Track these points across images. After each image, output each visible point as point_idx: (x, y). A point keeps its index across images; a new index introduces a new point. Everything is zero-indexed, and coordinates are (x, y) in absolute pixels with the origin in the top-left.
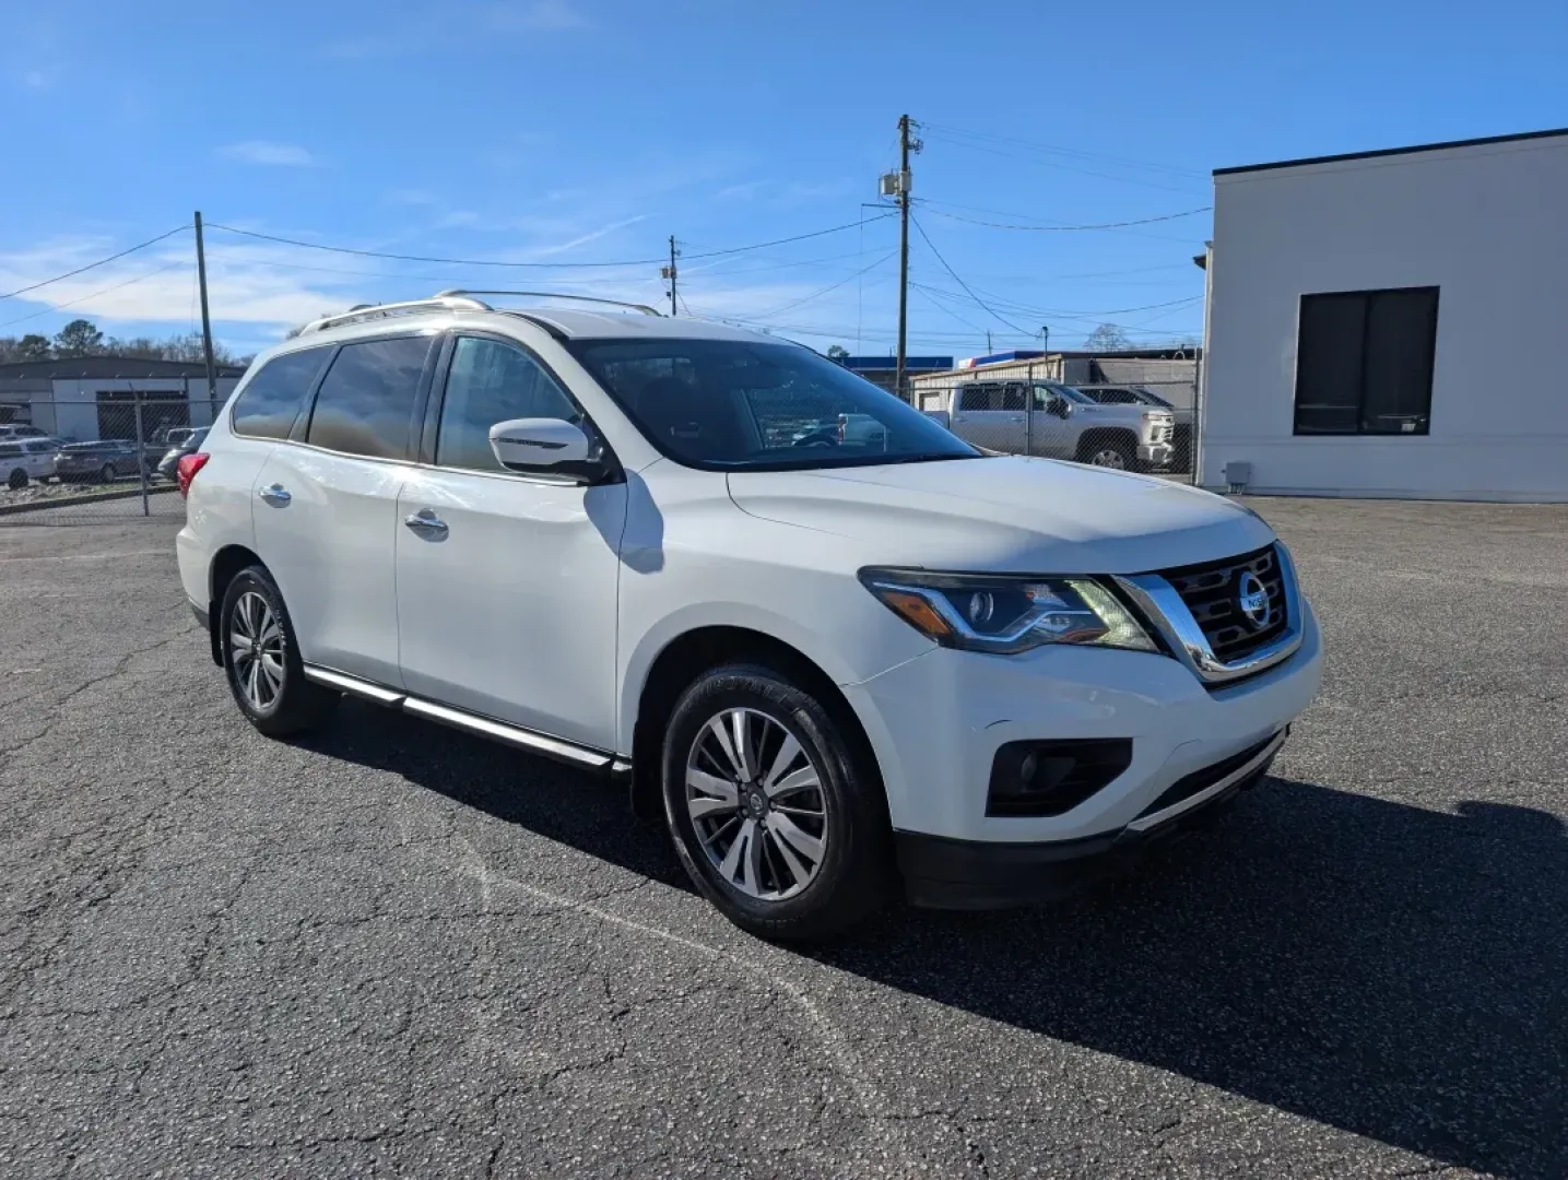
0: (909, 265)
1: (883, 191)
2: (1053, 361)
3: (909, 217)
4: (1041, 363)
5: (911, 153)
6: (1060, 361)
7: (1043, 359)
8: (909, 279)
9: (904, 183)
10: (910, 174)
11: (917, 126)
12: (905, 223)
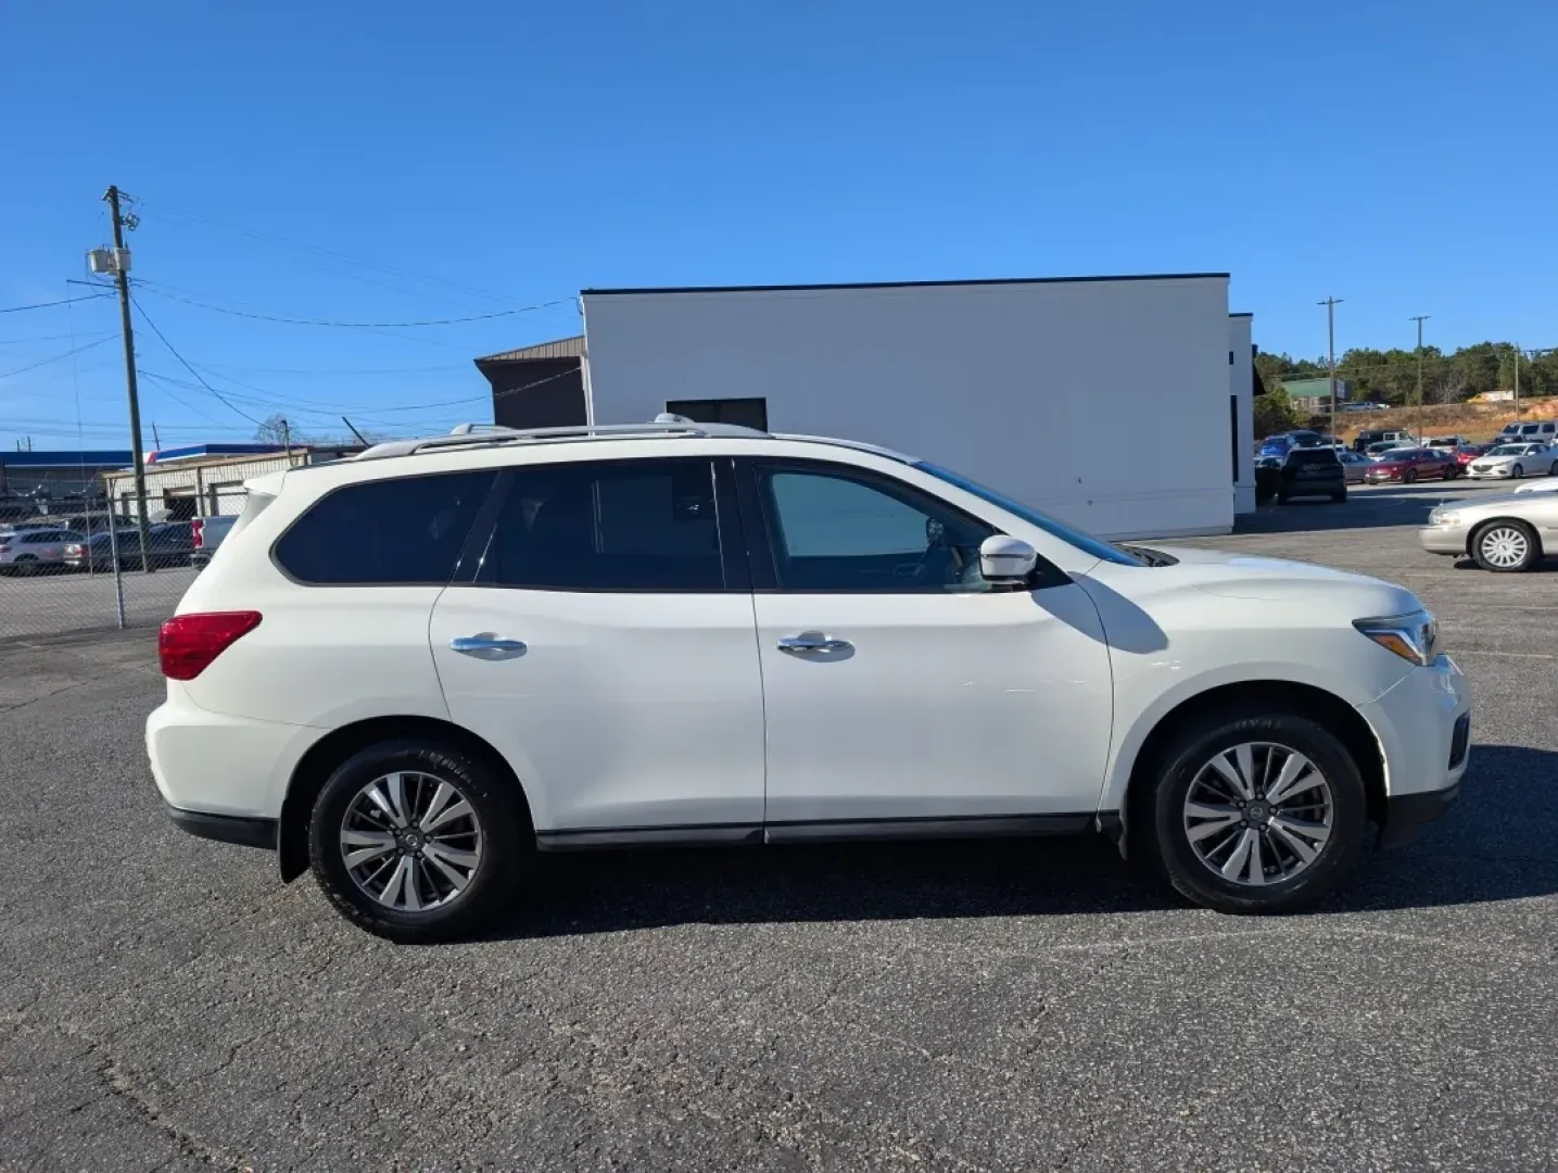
0: (135, 352)
1: (93, 266)
2: (297, 456)
3: (130, 301)
4: (285, 457)
5: (124, 228)
6: (306, 456)
7: (285, 454)
8: (138, 366)
9: (121, 260)
10: (128, 252)
11: (130, 200)
12: (126, 304)
